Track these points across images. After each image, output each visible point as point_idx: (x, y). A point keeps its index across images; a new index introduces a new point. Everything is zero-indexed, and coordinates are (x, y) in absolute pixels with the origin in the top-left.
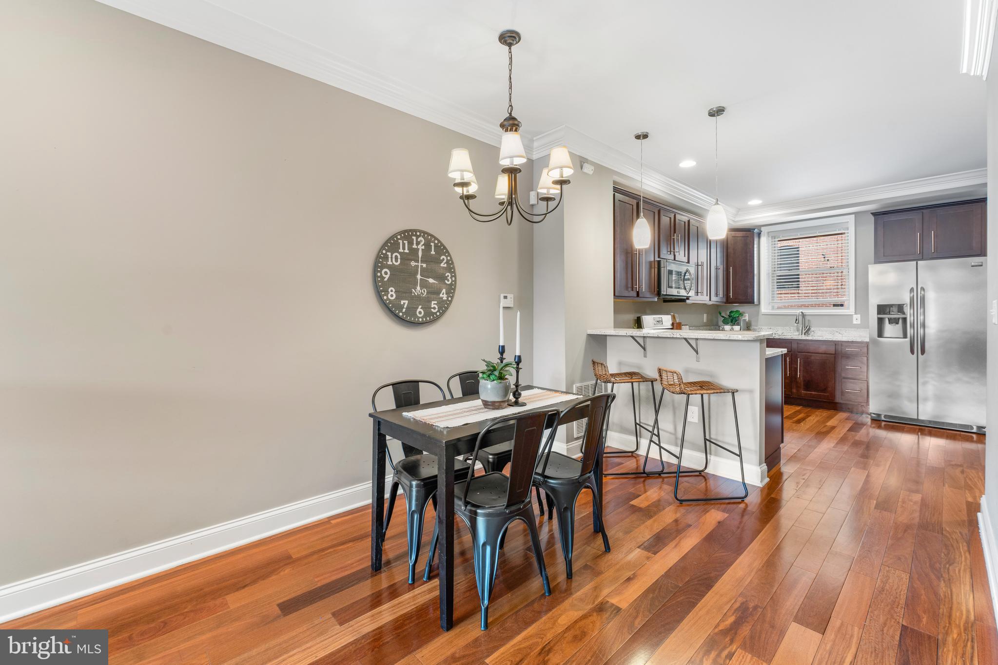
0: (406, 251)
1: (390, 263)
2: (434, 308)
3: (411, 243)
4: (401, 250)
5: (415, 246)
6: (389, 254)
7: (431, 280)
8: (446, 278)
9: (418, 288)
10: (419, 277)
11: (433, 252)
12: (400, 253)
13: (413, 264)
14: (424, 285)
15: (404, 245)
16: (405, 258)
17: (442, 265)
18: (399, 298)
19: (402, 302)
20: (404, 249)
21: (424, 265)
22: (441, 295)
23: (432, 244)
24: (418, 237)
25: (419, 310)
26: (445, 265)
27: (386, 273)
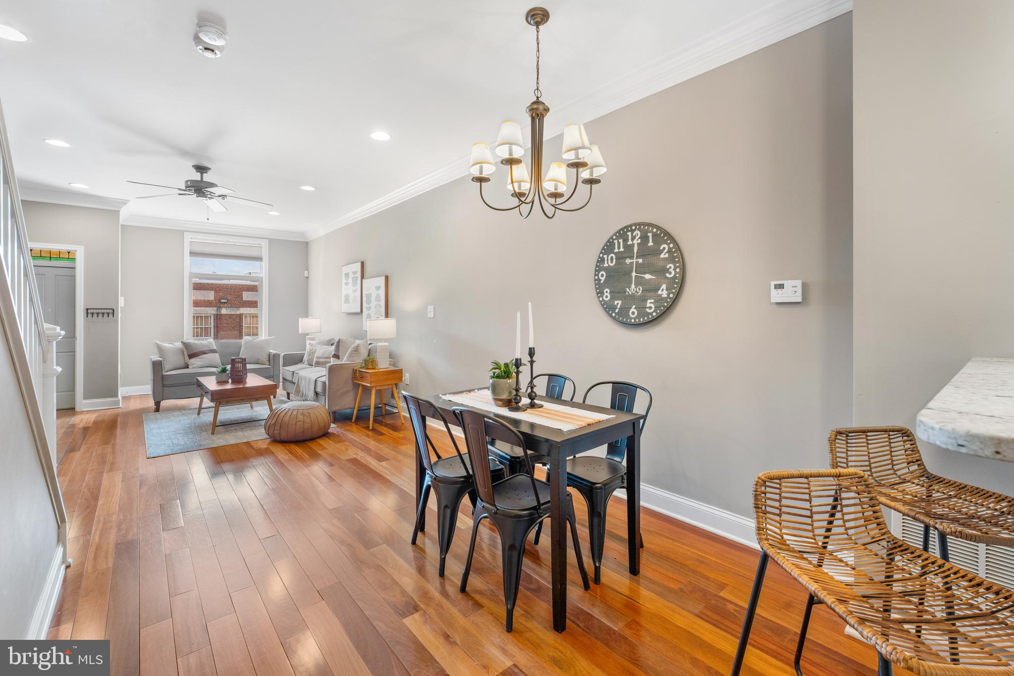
0: (622, 249)
1: (606, 265)
2: (650, 308)
3: (626, 240)
4: (616, 250)
5: (630, 242)
6: (605, 256)
7: (648, 276)
8: (667, 271)
9: (633, 286)
10: (634, 274)
11: (651, 244)
12: (615, 253)
13: (628, 261)
14: (640, 282)
15: (619, 243)
16: (620, 257)
17: (662, 256)
18: (613, 298)
19: (616, 302)
20: (619, 248)
21: (640, 261)
22: (660, 292)
23: (650, 235)
24: (633, 231)
25: (633, 310)
26: (667, 255)
27: (602, 276)
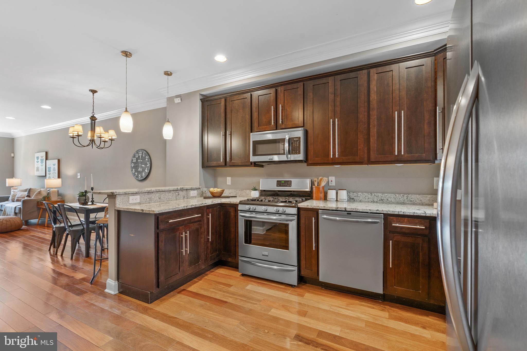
0: (137, 157)
1: (134, 161)
2: (143, 175)
3: (138, 154)
4: (136, 157)
5: (139, 155)
6: (133, 159)
7: (143, 166)
8: (147, 164)
9: (140, 168)
10: (140, 165)
11: (144, 156)
12: (136, 158)
13: (139, 161)
14: (142, 167)
15: (137, 155)
16: (137, 159)
17: (146, 160)
18: (135, 172)
19: (136, 173)
20: (137, 156)
21: (142, 161)
22: (146, 171)
23: (144, 153)
24: (140, 151)
25: (140, 176)
26: (147, 160)
27: (133, 165)
